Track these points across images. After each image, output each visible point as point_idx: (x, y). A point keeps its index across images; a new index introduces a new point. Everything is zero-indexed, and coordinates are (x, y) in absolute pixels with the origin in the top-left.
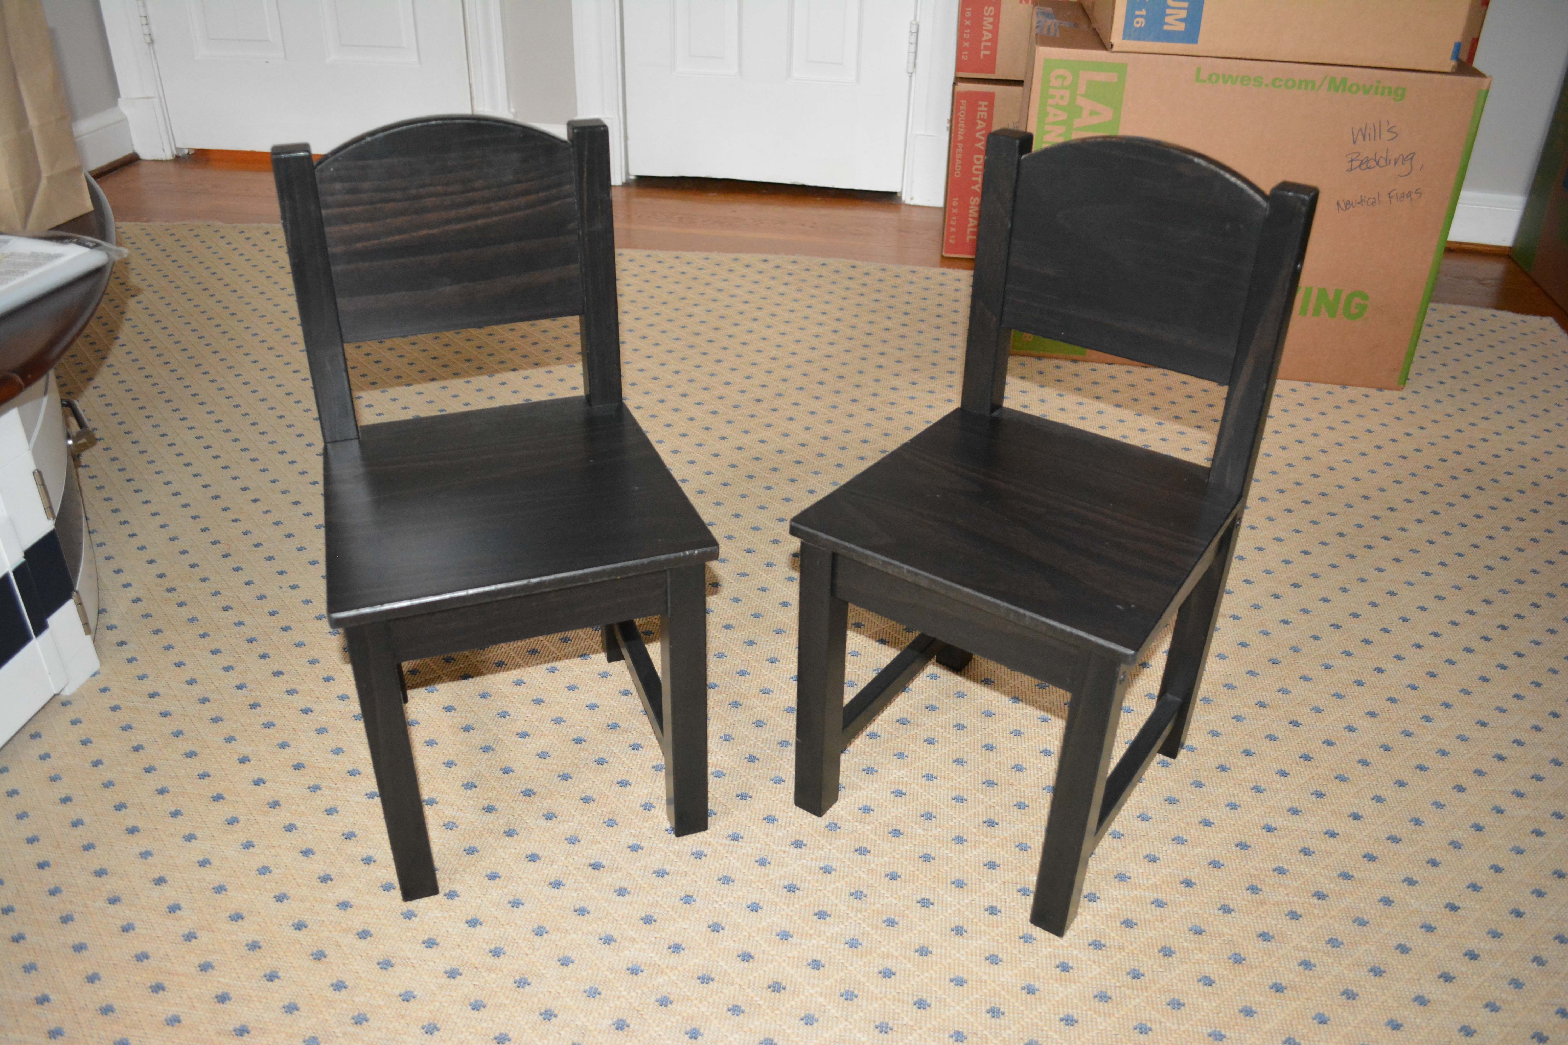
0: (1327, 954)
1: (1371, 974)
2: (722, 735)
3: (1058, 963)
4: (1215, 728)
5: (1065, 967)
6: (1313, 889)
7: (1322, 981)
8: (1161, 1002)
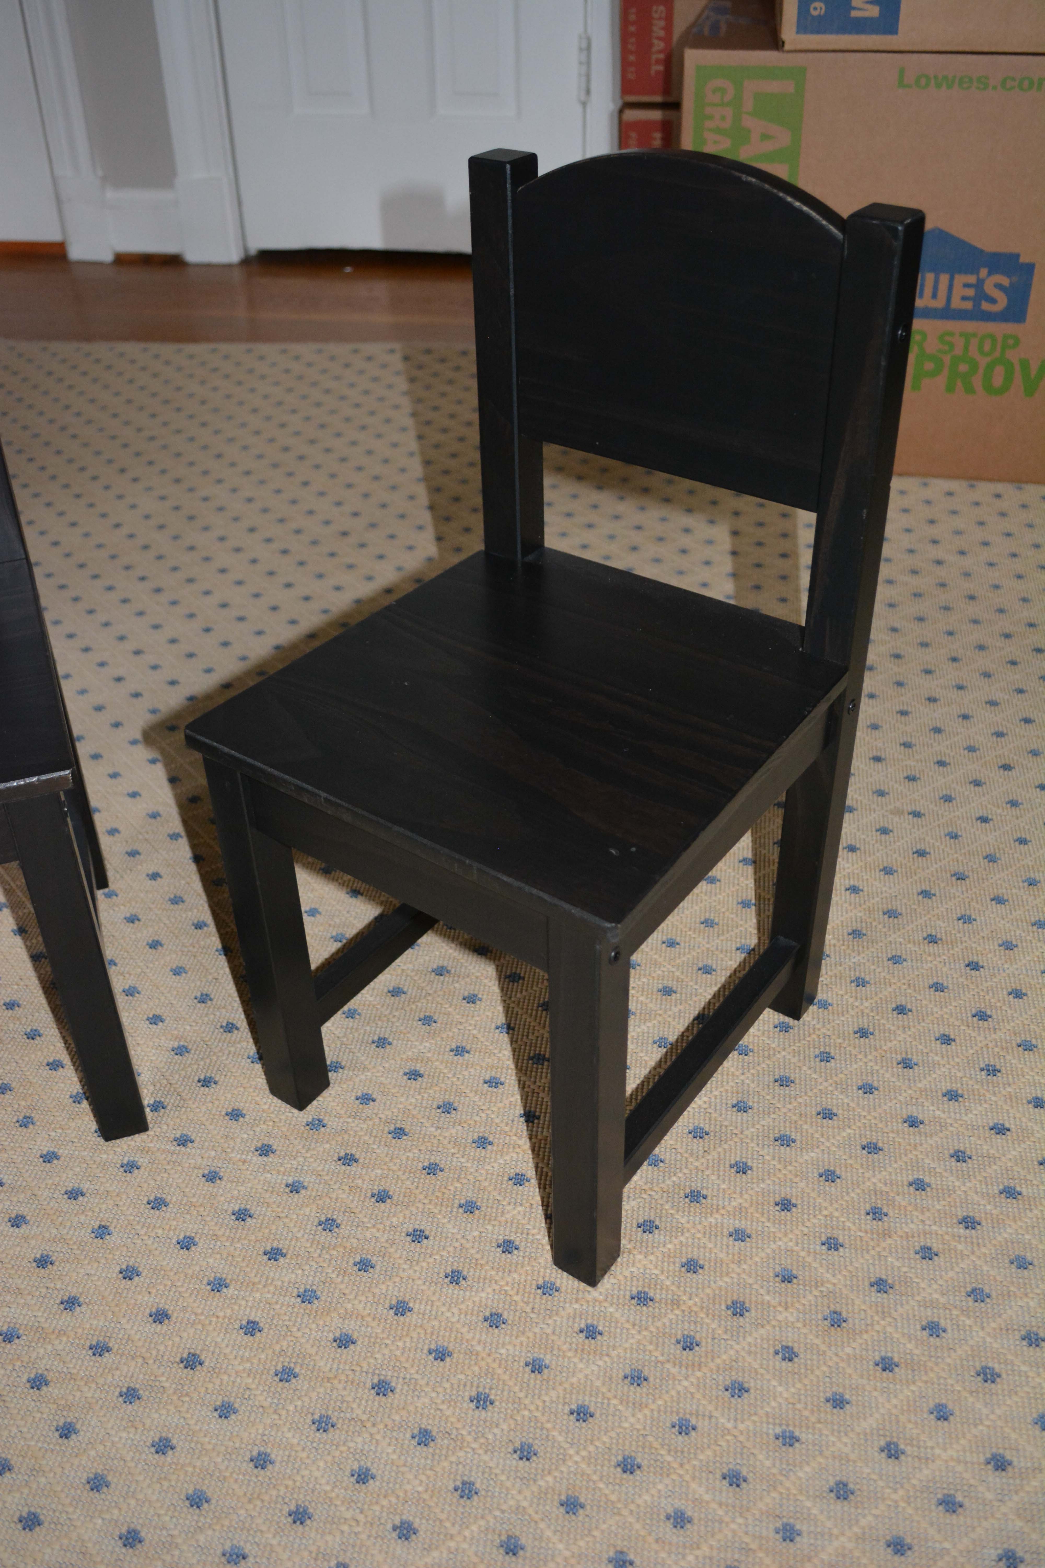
0: (965, 1311)
1: (1024, 1343)
2: (199, 995)
3: (583, 1326)
4: (863, 975)
5: (591, 1332)
6: (961, 1214)
7: (953, 1354)
8: (718, 1385)
